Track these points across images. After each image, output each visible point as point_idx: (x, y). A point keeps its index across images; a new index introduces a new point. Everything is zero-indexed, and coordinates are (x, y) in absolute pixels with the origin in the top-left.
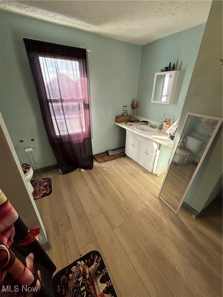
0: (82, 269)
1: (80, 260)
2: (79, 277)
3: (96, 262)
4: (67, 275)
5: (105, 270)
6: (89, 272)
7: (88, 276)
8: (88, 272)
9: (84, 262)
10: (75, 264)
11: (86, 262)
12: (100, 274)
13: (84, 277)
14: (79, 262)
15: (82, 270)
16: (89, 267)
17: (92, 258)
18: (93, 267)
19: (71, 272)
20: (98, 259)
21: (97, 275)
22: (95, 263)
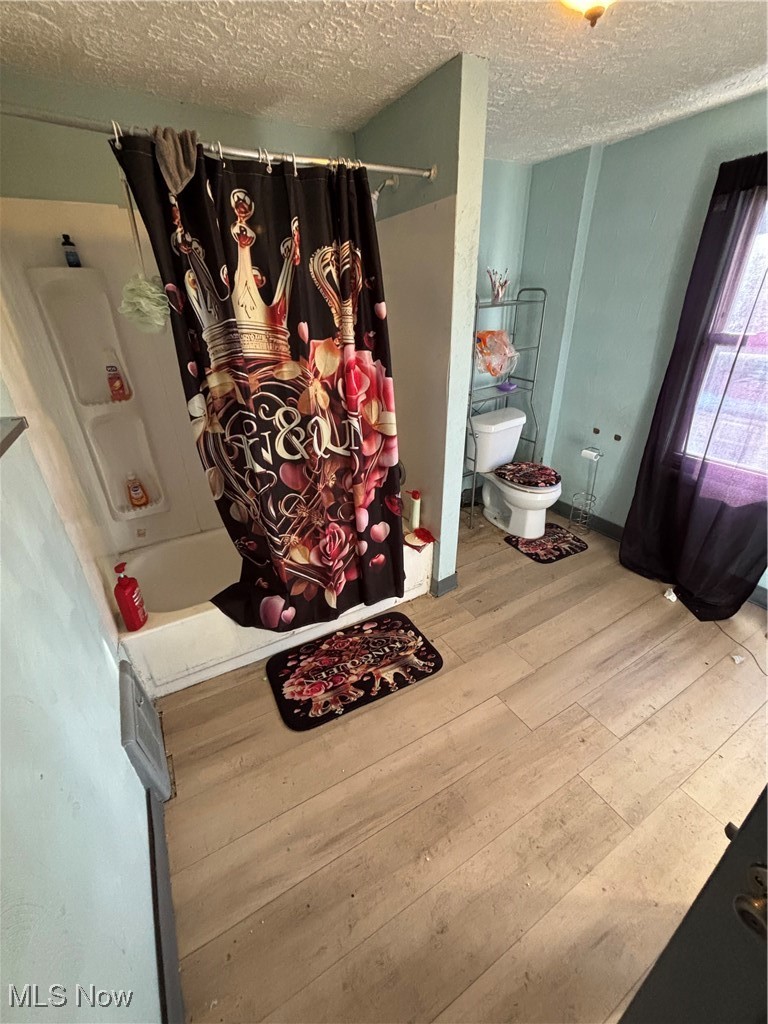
0: (412, 644)
1: (424, 639)
2: (400, 643)
3: (424, 665)
4: (402, 628)
5: (412, 680)
6: (408, 656)
7: (402, 654)
8: (408, 653)
9: (422, 646)
10: (418, 633)
11: (423, 649)
12: (405, 671)
13: (401, 649)
14: (420, 638)
15: (410, 645)
16: (415, 654)
17: (429, 657)
18: (416, 660)
19: (406, 631)
20: (429, 667)
21: (405, 667)
22: (422, 663)
